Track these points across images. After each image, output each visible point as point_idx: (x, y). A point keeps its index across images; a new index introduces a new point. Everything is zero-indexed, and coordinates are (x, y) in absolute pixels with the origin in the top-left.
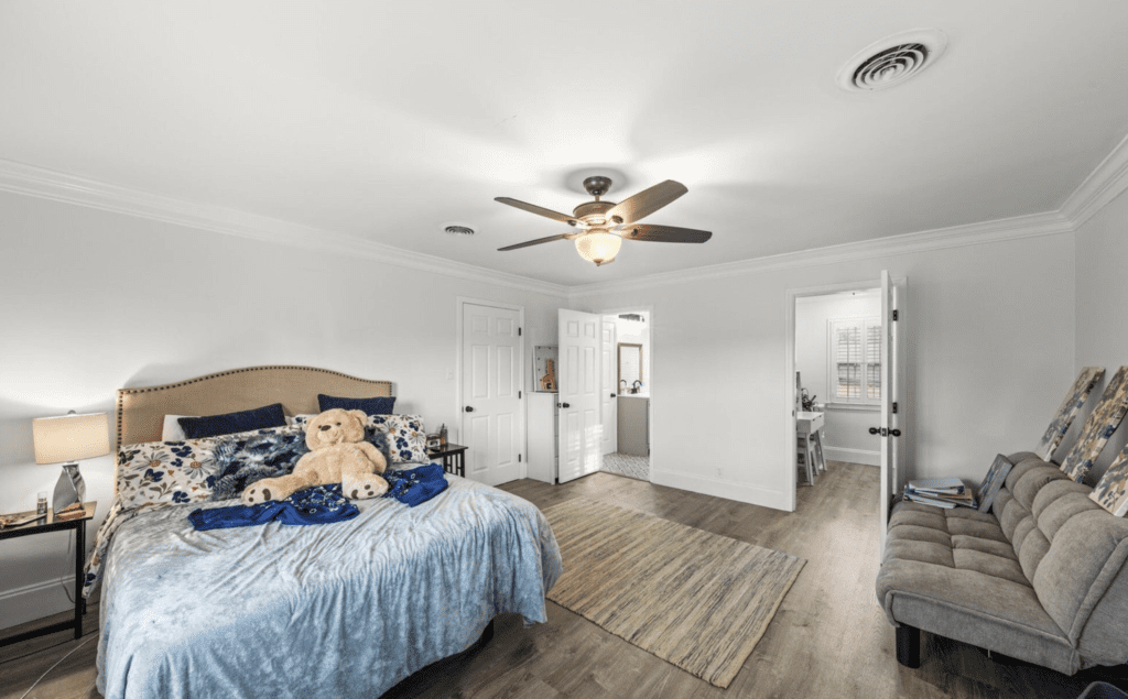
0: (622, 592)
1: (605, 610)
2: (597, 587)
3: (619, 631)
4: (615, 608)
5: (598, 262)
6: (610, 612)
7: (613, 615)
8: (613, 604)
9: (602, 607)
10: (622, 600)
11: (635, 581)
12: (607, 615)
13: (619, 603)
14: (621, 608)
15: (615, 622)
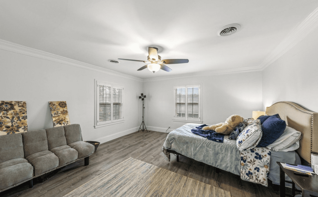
0: (147, 175)
1: (152, 169)
2: (155, 176)
3: (148, 164)
4: (150, 170)
5: (154, 72)
6: (151, 169)
7: (150, 168)
8: (150, 171)
9: (153, 170)
10: (147, 172)
11: (142, 180)
12: (152, 167)
13: (148, 171)
14: (147, 170)
15: (149, 166)
